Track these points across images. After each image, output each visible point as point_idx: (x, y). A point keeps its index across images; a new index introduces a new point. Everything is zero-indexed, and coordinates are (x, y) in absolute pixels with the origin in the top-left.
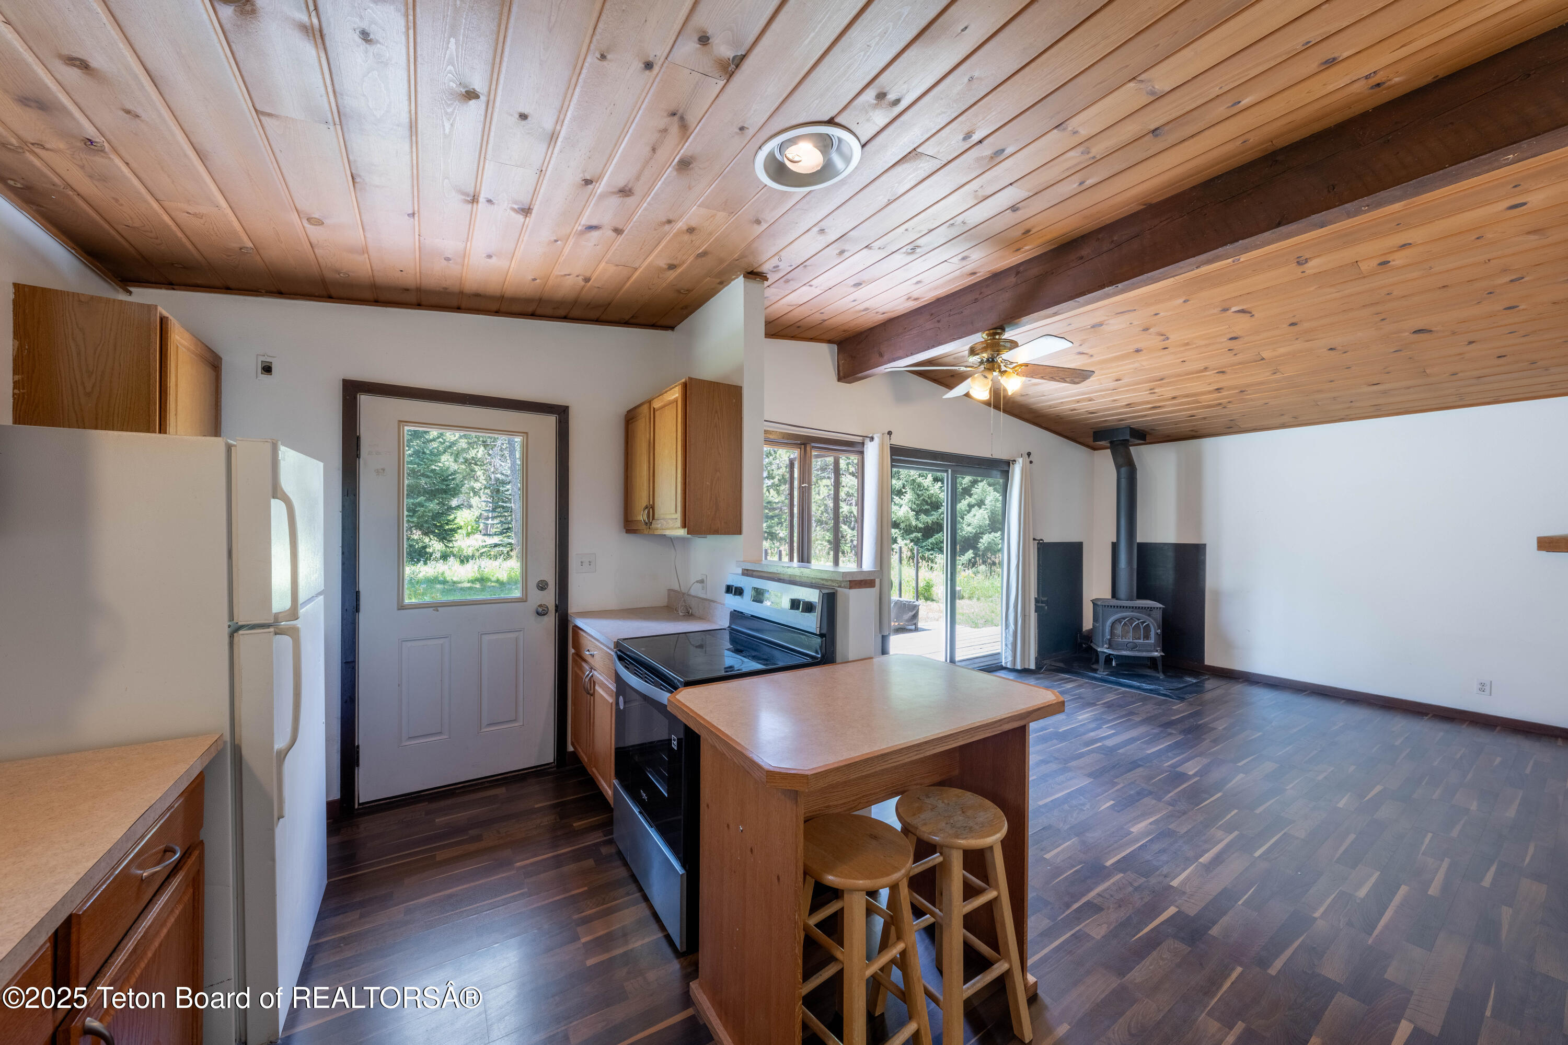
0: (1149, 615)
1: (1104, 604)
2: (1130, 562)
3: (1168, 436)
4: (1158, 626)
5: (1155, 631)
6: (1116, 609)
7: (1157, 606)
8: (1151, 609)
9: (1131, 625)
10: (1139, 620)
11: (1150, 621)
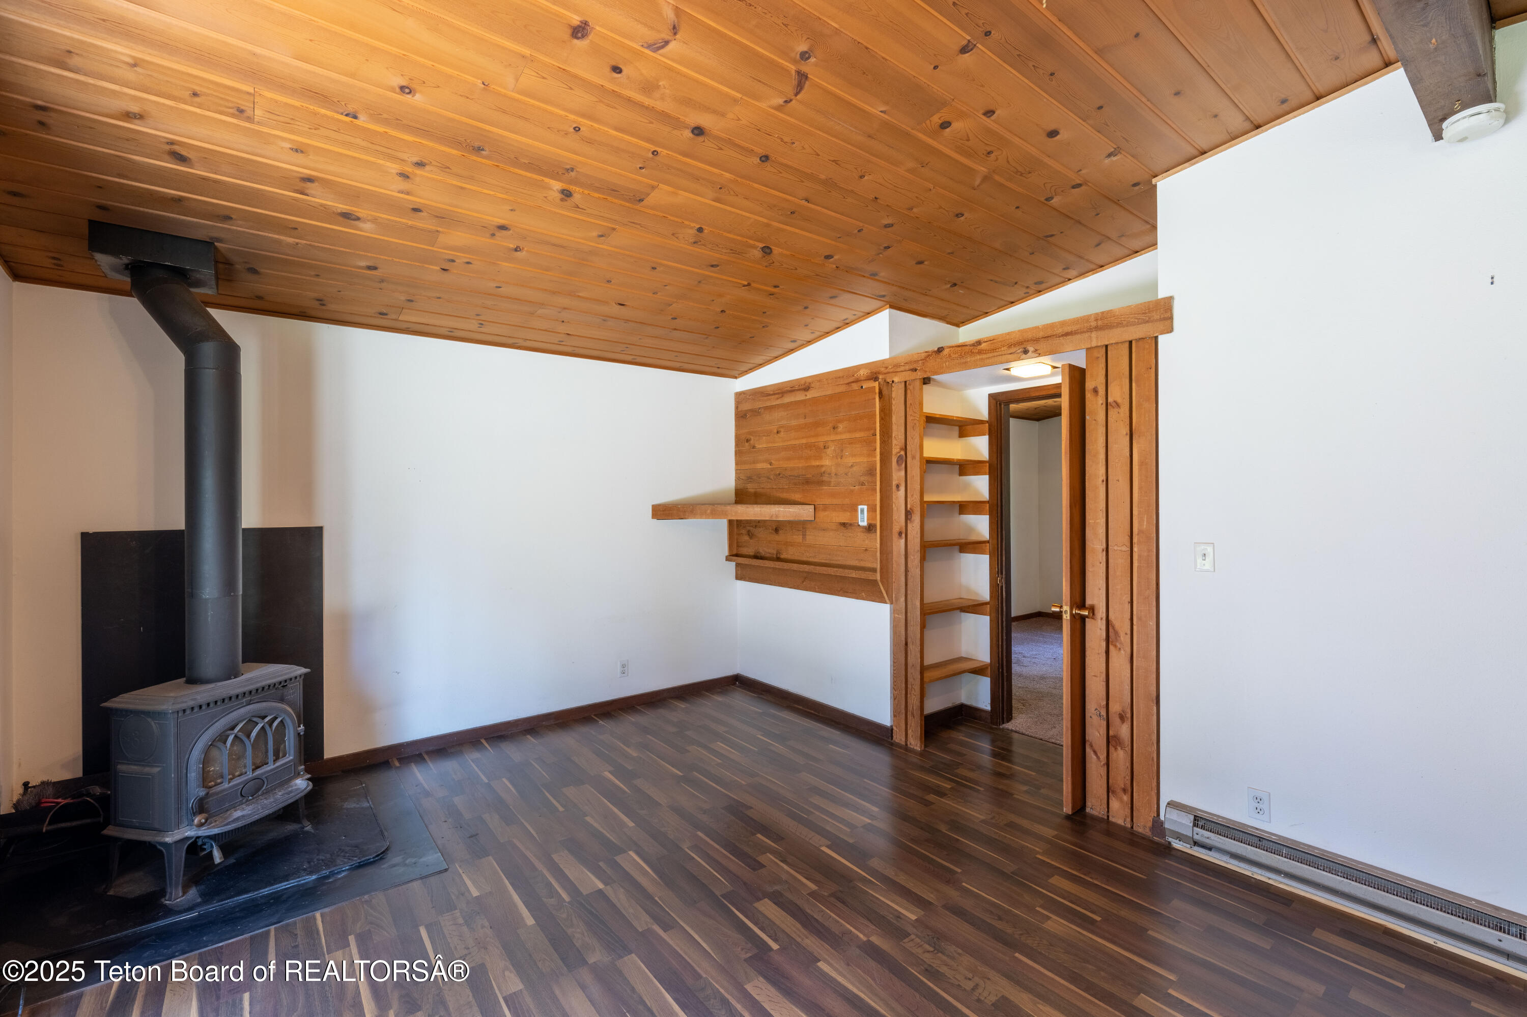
0: (282, 700)
1: (184, 706)
2: (229, 585)
3: (260, 298)
4: (298, 717)
5: (295, 729)
6: (213, 710)
7: (293, 675)
8: (284, 684)
9: (248, 736)
10: (263, 718)
11: (286, 712)
